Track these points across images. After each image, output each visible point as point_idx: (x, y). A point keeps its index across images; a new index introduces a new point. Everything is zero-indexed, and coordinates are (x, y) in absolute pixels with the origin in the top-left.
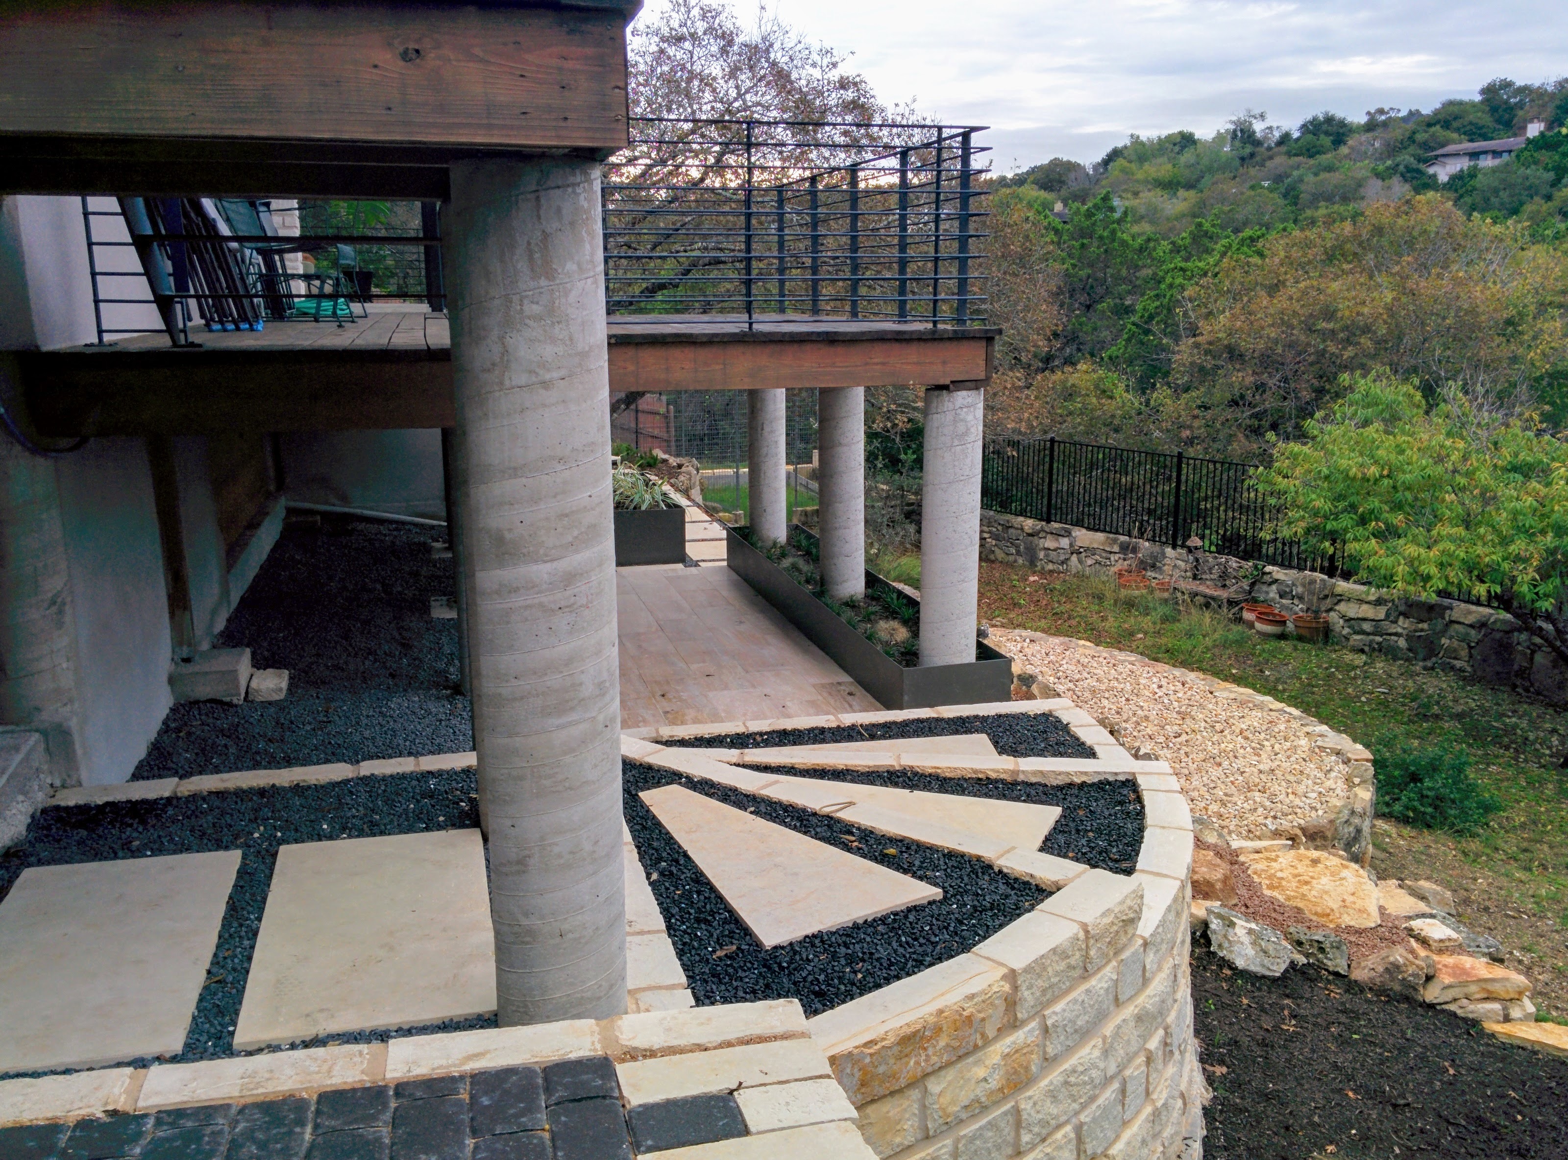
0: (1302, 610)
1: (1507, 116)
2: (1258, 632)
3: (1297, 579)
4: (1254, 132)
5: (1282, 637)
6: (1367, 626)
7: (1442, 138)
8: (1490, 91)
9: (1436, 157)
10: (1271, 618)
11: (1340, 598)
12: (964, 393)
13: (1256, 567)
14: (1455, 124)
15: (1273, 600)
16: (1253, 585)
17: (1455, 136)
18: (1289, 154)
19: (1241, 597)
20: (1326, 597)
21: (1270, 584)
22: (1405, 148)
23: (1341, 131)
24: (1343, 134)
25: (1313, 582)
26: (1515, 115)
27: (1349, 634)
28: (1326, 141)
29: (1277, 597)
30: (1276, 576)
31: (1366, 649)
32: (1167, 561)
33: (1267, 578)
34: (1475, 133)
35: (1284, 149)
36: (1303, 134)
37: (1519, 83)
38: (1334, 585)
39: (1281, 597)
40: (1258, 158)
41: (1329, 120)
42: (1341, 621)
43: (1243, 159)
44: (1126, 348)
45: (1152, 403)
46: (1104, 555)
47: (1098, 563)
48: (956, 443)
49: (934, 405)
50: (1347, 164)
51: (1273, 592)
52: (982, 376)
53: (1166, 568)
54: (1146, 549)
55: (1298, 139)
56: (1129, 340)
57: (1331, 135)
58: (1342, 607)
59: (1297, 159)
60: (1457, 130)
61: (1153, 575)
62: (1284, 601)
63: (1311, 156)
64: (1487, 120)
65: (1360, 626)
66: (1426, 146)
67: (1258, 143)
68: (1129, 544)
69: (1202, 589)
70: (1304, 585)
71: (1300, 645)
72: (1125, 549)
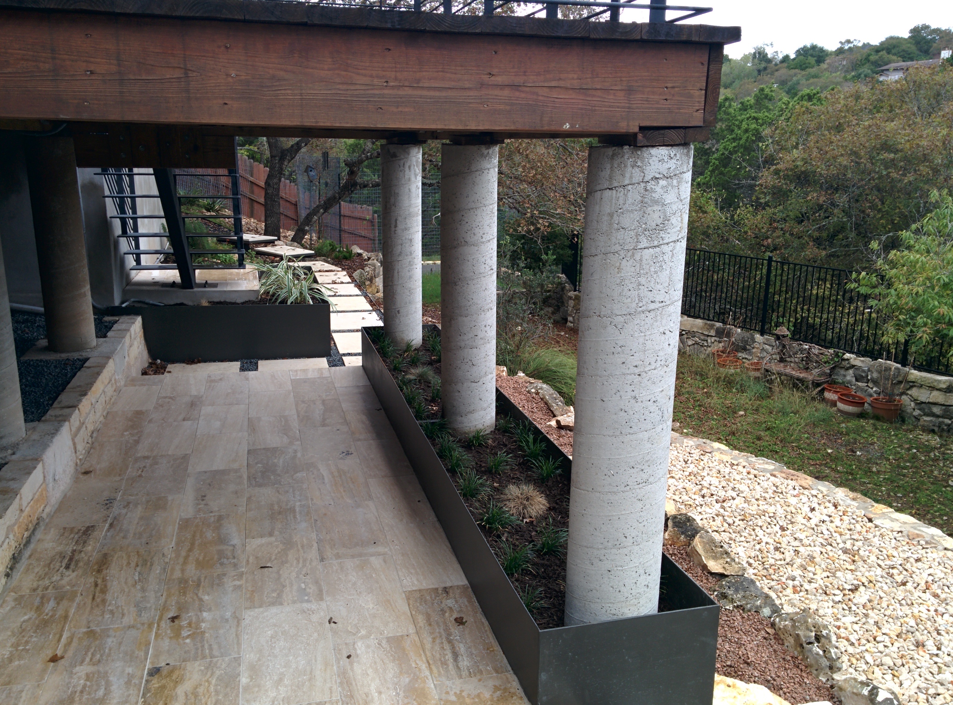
0: (875, 392)
1: (926, 47)
2: (839, 410)
3: (874, 366)
4: (767, 54)
5: (861, 415)
6: (936, 410)
7: (886, 59)
8: (916, 31)
9: (883, 71)
10: (851, 399)
11: (913, 384)
12: (662, 151)
13: (837, 355)
14: (893, 51)
15: (849, 382)
16: (833, 369)
17: (895, 58)
18: (789, 68)
19: (822, 379)
20: (900, 382)
21: (847, 369)
22: (863, 65)
23: (821, 54)
24: (822, 57)
25: (888, 369)
26: (931, 47)
27: (920, 415)
28: (812, 60)
29: (854, 380)
30: (853, 362)
31: (936, 429)
32: (756, 345)
33: (845, 363)
34: (907, 56)
35: (785, 65)
36: (797, 56)
37: (933, 26)
38: (907, 374)
39: (857, 380)
40: (769, 71)
41: (814, 47)
42: (913, 404)
43: (759, 71)
44: (711, 177)
45: (736, 217)
46: (702, 337)
47: (697, 343)
48: (644, 243)
49: (606, 173)
50: (827, 74)
51: (850, 376)
52: (697, 119)
53: (754, 350)
54: (738, 334)
55: (794, 59)
56: (713, 171)
57: (814, 57)
58: (914, 392)
59: (793, 71)
60: (895, 54)
61: (744, 355)
62: (860, 384)
63: (803, 69)
64: (913, 48)
65: (930, 409)
66: (876, 64)
67: (769, 61)
68: (724, 330)
69: (788, 370)
70: (880, 372)
71: (879, 424)
72: (720, 333)
